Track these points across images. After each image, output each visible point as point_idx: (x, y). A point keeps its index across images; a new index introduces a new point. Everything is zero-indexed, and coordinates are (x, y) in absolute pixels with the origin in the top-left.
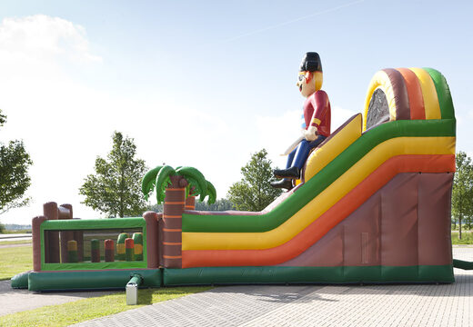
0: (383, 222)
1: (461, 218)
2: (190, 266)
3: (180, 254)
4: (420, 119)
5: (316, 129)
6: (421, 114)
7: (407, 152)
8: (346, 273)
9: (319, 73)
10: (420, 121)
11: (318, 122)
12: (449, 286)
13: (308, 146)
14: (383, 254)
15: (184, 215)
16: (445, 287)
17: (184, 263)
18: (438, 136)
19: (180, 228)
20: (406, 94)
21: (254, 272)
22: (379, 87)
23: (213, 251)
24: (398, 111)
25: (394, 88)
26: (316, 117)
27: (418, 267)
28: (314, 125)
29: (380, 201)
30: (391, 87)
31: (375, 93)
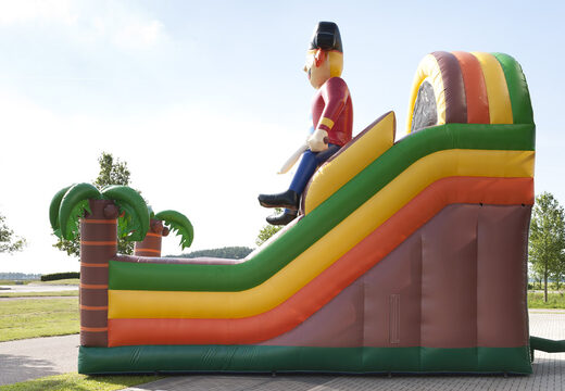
0: (425, 278)
1: (546, 275)
2: (121, 345)
3: (106, 325)
4: (482, 123)
5: (326, 134)
6: (483, 115)
7: (461, 172)
8: (365, 357)
9: (336, 53)
10: (483, 127)
11: (330, 124)
12: (524, 380)
13: (312, 160)
14: (424, 328)
15: (112, 262)
16: (518, 380)
17: (112, 339)
18: (508, 148)
19: (107, 283)
20: (462, 84)
21: (223, 353)
22: (426, 80)
23: (157, 320)
24: (448, 111)
25: (444, 77)
26: (326, 116)
27: (476, 349)
28: (322, 127)
29: (419, 245)
30: (440, 76)
31: (421, 89)
